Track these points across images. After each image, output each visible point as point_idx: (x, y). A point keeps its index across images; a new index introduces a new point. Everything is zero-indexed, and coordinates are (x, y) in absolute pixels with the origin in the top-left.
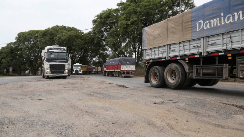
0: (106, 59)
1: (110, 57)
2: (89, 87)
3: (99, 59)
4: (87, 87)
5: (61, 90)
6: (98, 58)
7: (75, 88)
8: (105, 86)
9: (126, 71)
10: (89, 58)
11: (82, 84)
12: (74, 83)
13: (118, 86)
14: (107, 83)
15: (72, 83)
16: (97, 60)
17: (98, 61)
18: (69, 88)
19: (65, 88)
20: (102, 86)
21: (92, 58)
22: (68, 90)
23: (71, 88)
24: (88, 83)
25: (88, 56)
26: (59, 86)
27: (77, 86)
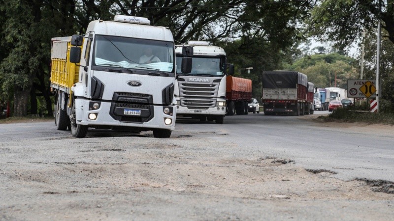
0: (289, 24)
1: (312, 13)
2: (193, 189)
3: (246, 27)
4: (180, 189)
5: (30, 207)
6: (240, 19)
7: (113, 199)
8: (285, 186)
9: (276, 100)
10: (189, 21)
11: (146, 175)
12: (101, 170)
13: (369, 189)
14: (298, 165)
15: (91, 167)
16: (235, 30)
17: (237, 37)
18: (73, 199)
19: (48, 199)
20: (269, 185)
21: (203, 23)
22: (71, 206)
23: (88, 198)
24: (185, 168)
25: (179, 12)
26: (14, 184)
27: (123, 183)
